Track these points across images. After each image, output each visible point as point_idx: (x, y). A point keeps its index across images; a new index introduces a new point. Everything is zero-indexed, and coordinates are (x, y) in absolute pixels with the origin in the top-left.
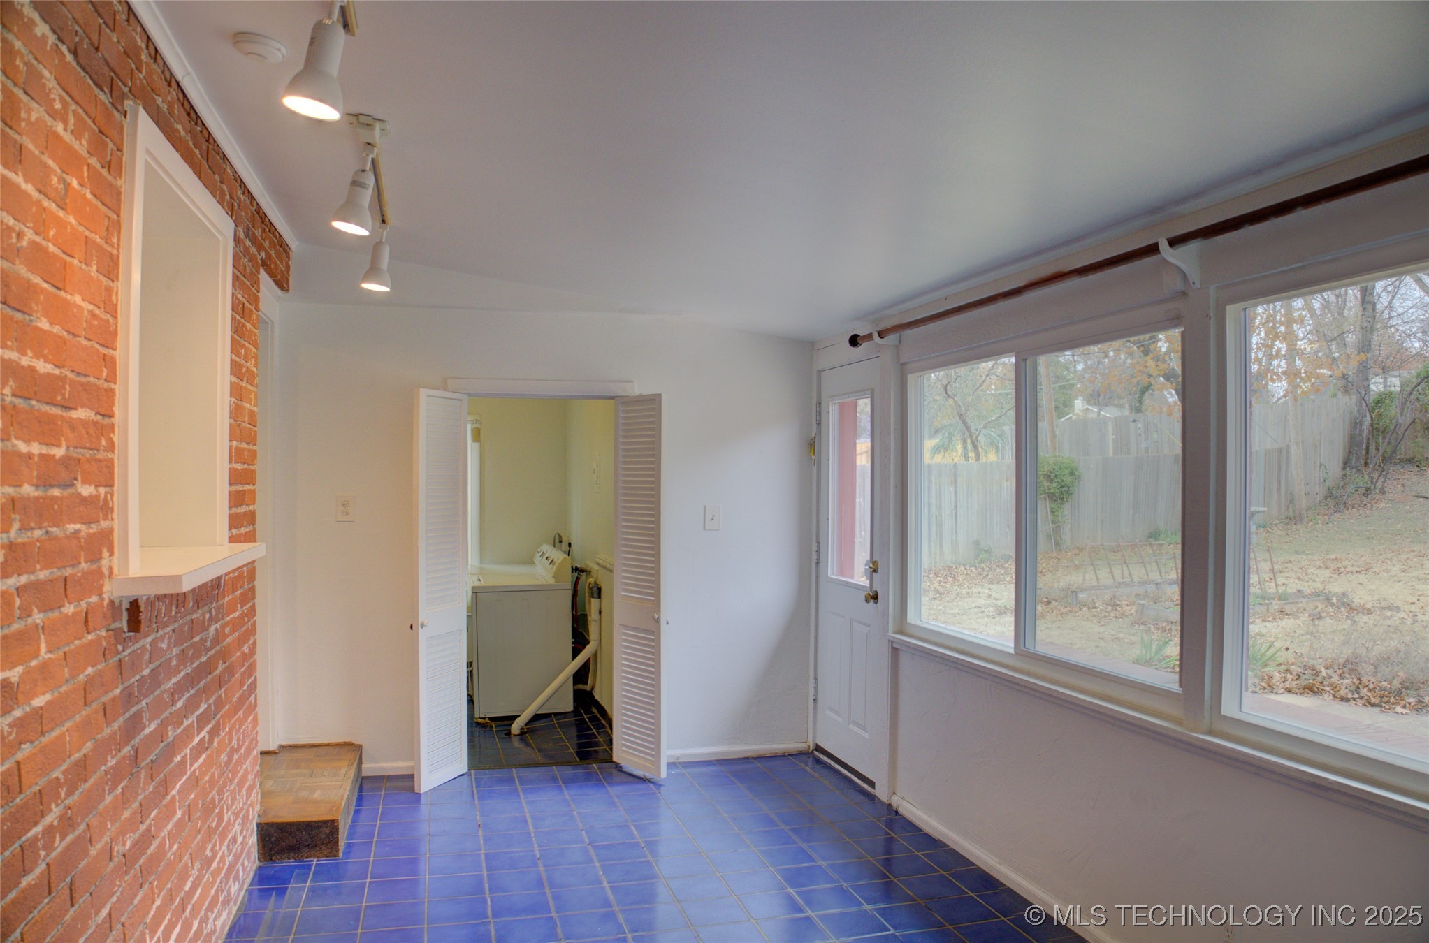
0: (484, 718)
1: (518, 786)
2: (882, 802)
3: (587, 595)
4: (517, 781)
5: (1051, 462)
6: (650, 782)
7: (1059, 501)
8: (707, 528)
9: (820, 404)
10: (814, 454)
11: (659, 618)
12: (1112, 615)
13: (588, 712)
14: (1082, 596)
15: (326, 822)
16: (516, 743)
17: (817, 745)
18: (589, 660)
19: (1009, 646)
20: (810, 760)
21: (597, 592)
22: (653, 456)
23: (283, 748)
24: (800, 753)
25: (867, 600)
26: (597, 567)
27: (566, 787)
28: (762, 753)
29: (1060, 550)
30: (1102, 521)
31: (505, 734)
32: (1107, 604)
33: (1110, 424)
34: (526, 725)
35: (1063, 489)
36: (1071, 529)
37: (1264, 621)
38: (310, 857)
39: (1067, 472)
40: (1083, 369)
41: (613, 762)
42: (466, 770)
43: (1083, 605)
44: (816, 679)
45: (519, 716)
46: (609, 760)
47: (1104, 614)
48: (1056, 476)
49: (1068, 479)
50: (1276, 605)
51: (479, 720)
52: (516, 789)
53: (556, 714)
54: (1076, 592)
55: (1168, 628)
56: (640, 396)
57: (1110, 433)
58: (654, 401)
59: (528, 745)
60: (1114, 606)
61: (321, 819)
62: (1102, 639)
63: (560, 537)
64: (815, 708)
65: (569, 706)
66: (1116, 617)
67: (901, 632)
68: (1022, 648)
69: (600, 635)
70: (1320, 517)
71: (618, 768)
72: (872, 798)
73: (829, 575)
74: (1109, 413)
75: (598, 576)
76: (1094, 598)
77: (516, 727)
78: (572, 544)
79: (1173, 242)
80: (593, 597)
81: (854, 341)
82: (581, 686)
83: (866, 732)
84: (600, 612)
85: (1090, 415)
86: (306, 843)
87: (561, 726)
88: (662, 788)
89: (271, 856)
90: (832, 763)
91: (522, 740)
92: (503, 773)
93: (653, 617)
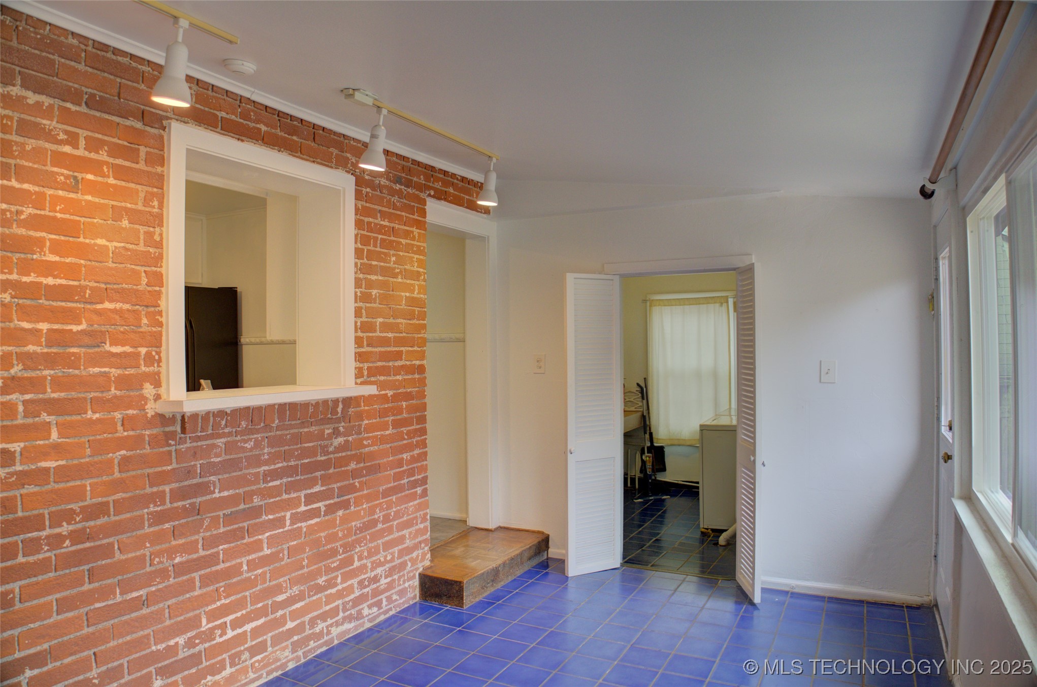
0: (707, 529)
8: (822, 381)
10: (933, 310)
15: (456, 582)
23: (500, 528)
28: (878, 600)
38: (447, 603)
42: (618, 565)
45: (726, 530)
51: (703, 530)
61: (454, 579)
86: (445, 594)
89: (426, 597)
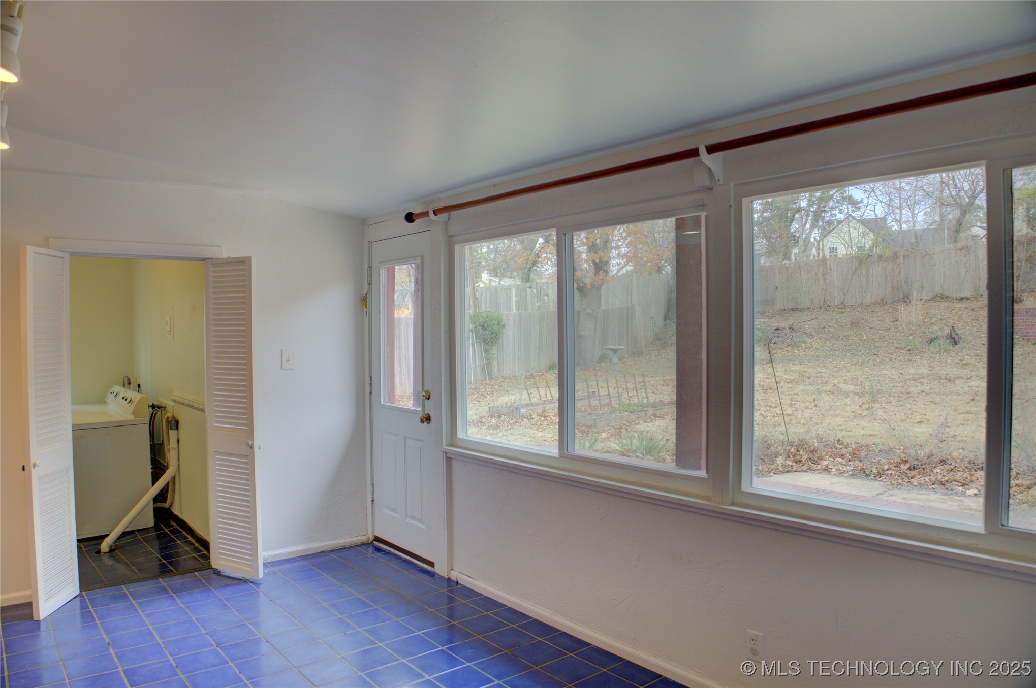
1: (133, 601)
2: (442, 578)
3: (164, 427)
4: (130, 597)
5: (484, 316)
6: (253, 583)
7: (490, 344)
8: (284, 368)
9: (371, 268)
10: (366, 307)
11: (253, 444)
12: (545, 423)
13: (168, 525)
14: (523, 411)
16: (107, 561)
17: (375, 536)
18: (168, 483)
19: (554, 452)
20: (371, 549)
21: (175, 424)
22: (244, 309)
24: (363, 544)
25: (422, 422)
26: (172, 404)
27: (178, 596)
29: (491, 379)
30: (518, 357)
31: (96, 553)
32: (540, 416)
33: (513, 290)
34: (114, 543)
35: (493, 335)
36: (498, 364)
37: (645, 422)
39: (495, 322)
40: (486, 251)
41: (212, 568)
42: (78, 592)
43: (523, 417)
44: (373, 485)
45: (107, 536)
46: (209, 567)
47: (539, 423)
48: (488, 326)
49: (496, 328)
50: (651, 411)
52: (132, 604)
53: (138, 531)
54: (519, 408)
55: (586, 430)
56: (228, 258)
57: (514, 296)
58: (244, 263)
59: (119, 561)
60: (545, 417)
62: (545, 440)
63: (129, 379)
64: (373, 508)
65: (150, 523)
66: (548, 425)
67: (452, 446)
68: (566, 452)
69: (179, 460)
70: (652, 352)
71: (217, 572)
72: (432, 575)
73: (382, 403)
74: (506, 282)
75: (173, 410)
76: (531, 412)
77: (105, 546)
78: (141, 386)
79: (711, 150)
80: (171, 429)
81: (410, 218)
82: (159, 505)
83: (423, 524)
84: (178, 442)
85: (493, 284)
87: (146, 540)
88: (261, 587)
90: (392, 550)
91: (112, 557)
92: (113, 591)
93: (248, 444)
